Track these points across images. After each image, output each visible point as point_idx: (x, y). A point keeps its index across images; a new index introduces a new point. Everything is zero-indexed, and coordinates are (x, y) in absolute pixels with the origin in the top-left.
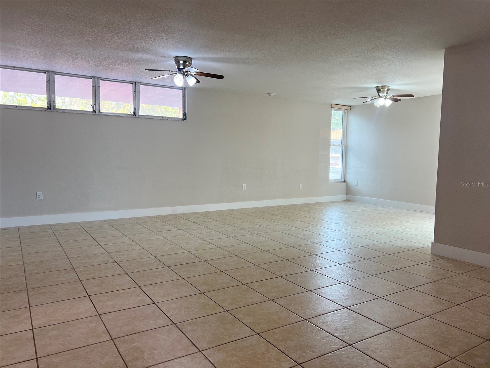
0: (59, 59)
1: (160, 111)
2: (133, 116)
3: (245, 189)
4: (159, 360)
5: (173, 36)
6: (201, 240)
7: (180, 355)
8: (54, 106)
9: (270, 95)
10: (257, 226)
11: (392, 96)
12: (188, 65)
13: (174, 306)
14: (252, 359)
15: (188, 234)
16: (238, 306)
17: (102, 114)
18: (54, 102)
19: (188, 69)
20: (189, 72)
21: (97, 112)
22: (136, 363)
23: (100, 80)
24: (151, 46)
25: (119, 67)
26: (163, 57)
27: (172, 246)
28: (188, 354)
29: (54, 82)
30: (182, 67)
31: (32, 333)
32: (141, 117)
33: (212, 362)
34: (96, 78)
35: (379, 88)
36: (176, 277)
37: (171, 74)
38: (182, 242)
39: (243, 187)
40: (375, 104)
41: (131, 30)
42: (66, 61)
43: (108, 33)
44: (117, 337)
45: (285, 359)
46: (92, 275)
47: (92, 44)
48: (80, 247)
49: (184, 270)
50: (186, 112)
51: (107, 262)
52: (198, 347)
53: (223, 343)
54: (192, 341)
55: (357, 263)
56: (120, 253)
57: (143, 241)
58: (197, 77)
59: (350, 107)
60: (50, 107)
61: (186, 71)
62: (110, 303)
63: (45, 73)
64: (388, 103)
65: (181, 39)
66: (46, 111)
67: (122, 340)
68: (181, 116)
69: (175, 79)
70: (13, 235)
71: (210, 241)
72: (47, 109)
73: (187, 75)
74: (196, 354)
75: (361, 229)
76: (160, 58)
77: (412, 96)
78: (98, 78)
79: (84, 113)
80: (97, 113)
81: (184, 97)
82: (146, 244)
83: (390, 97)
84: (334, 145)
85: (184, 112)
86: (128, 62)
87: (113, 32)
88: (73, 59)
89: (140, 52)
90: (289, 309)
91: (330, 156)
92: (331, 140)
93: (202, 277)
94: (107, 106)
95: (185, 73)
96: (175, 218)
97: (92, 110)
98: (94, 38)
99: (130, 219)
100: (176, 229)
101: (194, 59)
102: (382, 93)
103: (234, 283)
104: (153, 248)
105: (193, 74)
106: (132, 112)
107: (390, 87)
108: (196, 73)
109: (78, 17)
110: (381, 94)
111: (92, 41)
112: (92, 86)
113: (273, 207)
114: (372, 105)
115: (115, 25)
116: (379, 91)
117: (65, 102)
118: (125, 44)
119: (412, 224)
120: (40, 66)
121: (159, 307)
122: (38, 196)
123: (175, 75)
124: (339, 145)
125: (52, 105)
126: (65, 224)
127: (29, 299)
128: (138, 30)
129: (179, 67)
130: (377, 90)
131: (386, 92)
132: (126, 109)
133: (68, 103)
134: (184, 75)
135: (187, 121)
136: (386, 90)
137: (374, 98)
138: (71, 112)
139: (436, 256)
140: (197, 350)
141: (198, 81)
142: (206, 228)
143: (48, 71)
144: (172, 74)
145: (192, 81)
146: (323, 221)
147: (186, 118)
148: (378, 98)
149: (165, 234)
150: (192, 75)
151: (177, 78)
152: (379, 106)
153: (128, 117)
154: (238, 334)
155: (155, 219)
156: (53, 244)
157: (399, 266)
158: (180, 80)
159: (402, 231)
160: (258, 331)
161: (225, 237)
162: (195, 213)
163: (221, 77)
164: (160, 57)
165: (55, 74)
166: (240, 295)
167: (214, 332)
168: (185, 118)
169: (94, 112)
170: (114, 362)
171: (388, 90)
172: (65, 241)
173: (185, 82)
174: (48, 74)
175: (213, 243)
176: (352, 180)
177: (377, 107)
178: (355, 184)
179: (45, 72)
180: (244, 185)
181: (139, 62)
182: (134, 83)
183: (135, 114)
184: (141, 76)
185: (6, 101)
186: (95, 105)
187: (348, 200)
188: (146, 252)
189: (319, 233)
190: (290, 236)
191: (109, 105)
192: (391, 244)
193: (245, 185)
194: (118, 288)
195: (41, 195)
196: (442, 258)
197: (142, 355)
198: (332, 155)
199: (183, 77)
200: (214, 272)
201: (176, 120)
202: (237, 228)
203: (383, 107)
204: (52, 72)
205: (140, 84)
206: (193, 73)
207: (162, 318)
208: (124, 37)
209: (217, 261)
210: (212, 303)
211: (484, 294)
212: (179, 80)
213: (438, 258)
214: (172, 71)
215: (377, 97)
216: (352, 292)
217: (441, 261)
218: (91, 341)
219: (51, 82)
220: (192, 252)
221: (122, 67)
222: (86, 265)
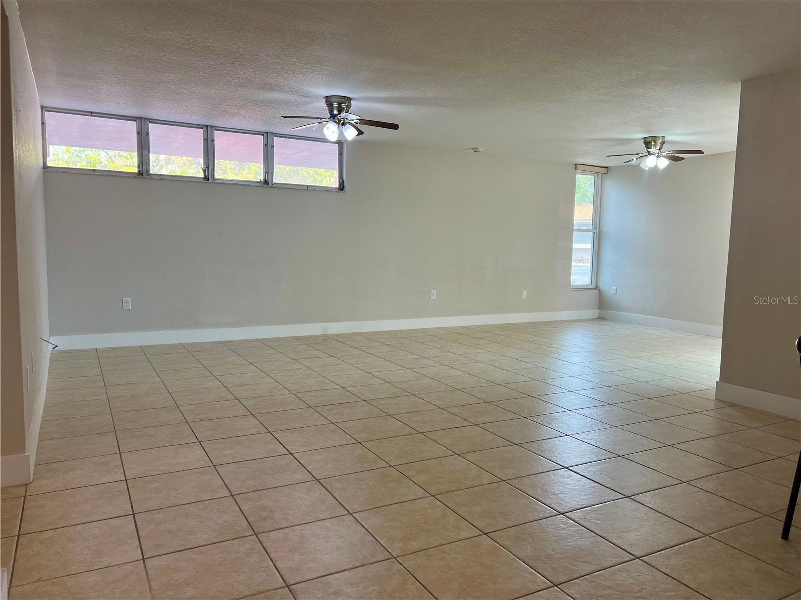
0: (157, 101)
1: (307, 174)
2: (264, 184)
3: (434, 298)
4: (294, 522)
5: (322, 68)
6: (363, 372)
7: (323, 517)
8: (148, 171)
9: (476, 150)
10: (450, 354)
11: (669, 153)
12: (346, 109)
13: (318, 458)
14: (421, 525)
15: (343, 363)
16: (407, 461)
17: (217, 181)
18: (148, 164)
19: (346, 116)
20: (347, 119)
21: (210, 178)
22: (264, 524)
23: (215, 130)
24: (290, 82)
25: (243, 112)
26: (308, 97)
27: (320, 379)
28: (333, 517)
29: (148, 134)
30: (336, 112)
31: (126, 485)
32: (277, 186)
33: (366, 527)
34: (209, 128)
35: (648, 140)
36: (322, 421)
37: (319, 123)
38: (334, 374)
39: (432, 295)
40: (642, 166)
41: (261, 61)
42: (167, 104)
43: (228, 66)
44: (238, 493)
45: (465, 527)
46: (203, 416)
47: (205, 80)
48: (185, 378)
49: (335, 412)
50: (345, 178)
51: (225, 399)
52: (348, 509)
53: (382, 505)
54: (340, 501)
55: (596, 410)
56: (243, 388)
57: (276, 372)
58: (360, 126)
59: (607, 169)
60: (141, 173)
61: (342, 119)
62: (228, 452)
63: (135, 121)
64: (663, 163)
65: (334, 73)
66: (136, 177)
67: (245, 497)
68: (337, 185)
69: (325, 131)
70: (90, 359)
71: (376, 374)
72: (138, 175)
73: (343, 124)
74: (344, 517)
75: (613, 361)
76: (304, 99)
77: (701, 152)
78: (212, 127)
79: (191, 180)
80: (210, 181)
81: (341, 155)
82: (281, 376)
83: (666, 154)
84: (579, 230)
85: (341, 178)
86: (257, 105)
87: (235, 64)
88: (176, 101)
89: (274, 91)
90: (482, 467)
91: (573, 247)
92: (575, 222)
93: (361, 422)
94: (223, 165)
95: (341, 121)
96: (325, 340)
97: (202, 175)
98: (208, 73)
99: (258, 340)
100: (327, 356)
101: (355, 99)
102: (653, 148)
103: (407, 431)
104: (292, 382)
105: (353, 122)
106: (262, 179)
107: (665, 139)
108: (358, 121)
109: (186, 44)
110: (652, 150)
111: (204, 76)
112: (202, 140)
113: (479, 328)
114: (638, 166)
115: (238, 55)
116: (647, 144)
117: (160, 160)
118: (252, 80)
119: (696, 355)
120: (127, 111)
121: (296, 459)
122: (124, 304)
123: (327, 124)
124: (588, 231)
125: (145, 168)
126: (163, 346)
127: (119, 444)
128: (272, 61)
129: (331, 112)
130: (644, 143)
131: (659, 146)
132: (253, 170)
133: (163, 161)
134: (338, 123)
135: (345, 192)
136: (659, 143)
137: (640, 155)
138: (172, 178)
139: (723, 401)
140: (346, 513)
141: (361, 133)
142: (371, 356)
143: (140, 119)
144: (322, 123)
145: (351, 134)
146: (553, 349)
147: (344, 187)
148: (647, 156)
149: (310, 362)
150: (351, 124)
151: (328, 128)
152: (647, 169)
153: (256, 186)
154: (405, 495)
155: (295, 342)
156: (147, 373)
157: (659, 415)
158: (334, 132)
159: (678, 365)
160: (433, 493)
161: (400, 369)
162: (356, 334)
163: (395, 127)
164: (304, 97)
165: (150, 123)
166: (413, 447)
167: (372, 491)
168: (342, 188)
169: (206, 178)
170: (235, 522)
171: (663, 143)
172: (163, 370)
173: (341, 134)
174: (140, 122)
175: (380, 377)
176: (608, 285)
177: (643, 171)
178: (613, 292)
179: (134, 119)
180: (432, 292)
181: (273, 105)
182: (266, 134)
183: (266, 182)
184: (276, 124)
185: (69, 158)
186: (208, 168)
187: (601, 319)
188: (280, 387)
189: (544, 366)
190: (499, 370)
191: (227, 165)
192: (656, 384)
193: (435, 292)
194: (240, 433)
195: (128, 302)
196: (731, 405)
197: (272, 516)
198: (575, 246)
199: (338, 127)
200: (377, 416)
201: (328, 190)
202: (418, 357)
203: (655, 170)
204: (145, 119)
205: (275, 136)
206: (353, 120)
207: (300, 473)
208: (251, 70)
209: (384, 402)
210: (371, 455)
211: (782, 456)
212: (331, 131)
213: (725, 406)
214: (321, 119)
215: (644, 155)
216: (579, 448)
217: (729, 411)
218: (205, 497)
219: (144, 134)
220: (347, 389)
221: (247, 111)
222: (194, 403)
